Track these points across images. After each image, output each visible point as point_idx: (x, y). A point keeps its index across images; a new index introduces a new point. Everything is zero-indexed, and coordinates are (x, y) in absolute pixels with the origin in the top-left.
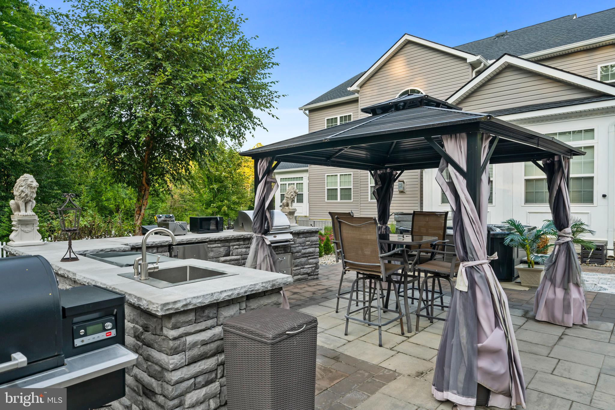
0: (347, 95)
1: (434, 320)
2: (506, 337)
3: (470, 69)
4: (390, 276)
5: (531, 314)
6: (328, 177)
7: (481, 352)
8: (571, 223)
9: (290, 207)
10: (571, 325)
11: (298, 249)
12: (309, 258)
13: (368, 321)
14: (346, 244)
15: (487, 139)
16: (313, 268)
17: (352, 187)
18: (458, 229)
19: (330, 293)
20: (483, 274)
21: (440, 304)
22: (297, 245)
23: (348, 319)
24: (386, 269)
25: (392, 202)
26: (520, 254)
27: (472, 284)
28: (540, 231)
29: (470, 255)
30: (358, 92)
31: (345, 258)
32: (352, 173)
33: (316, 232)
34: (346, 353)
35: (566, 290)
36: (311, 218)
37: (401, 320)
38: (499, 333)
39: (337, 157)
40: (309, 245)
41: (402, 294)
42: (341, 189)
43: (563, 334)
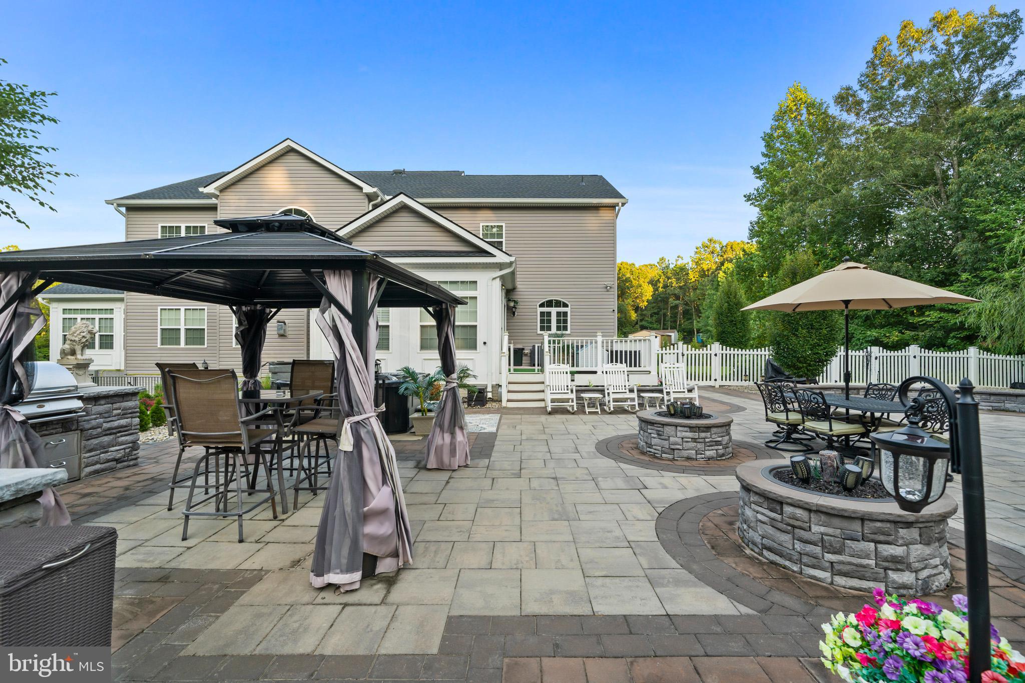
0: (198, 198)
1: (318, 491)
2: (394, 493)
3: (366, 201)
4: (258, 445)
5: (423, 463)
6: (163, 311)
7: (366, 518)
8: (458, 369)
9: (79, 357)
10: (457, 468)
11: (94, 423)
12: (118, 435)
13: (223, 510)
14: (184, 408)
15: (374, 279)
16: (127, 450)
17: (205, 327)
18: (342, 379)
19: (159, 483)
20: (370, 428)
21: (326, 470)
22: (94, 416)
23: (187, 517)
24: (251, 437)
25: (264, 348)
26: (414, 402)
27: (358, 442)
28: (432, 378)
29: (355, 409)
30: (217, 197)
31: (182, 429)
32: (206, 308)
33: (134, 394)
34: (182, 566)
35: (453, 434)
36: (129, 372)
37: (273, 499)
38: (387, 490)
39: (175, 283)
40: (119, 415)
41: (276, 466)
42: (187, 330)
43: (450, 478)
